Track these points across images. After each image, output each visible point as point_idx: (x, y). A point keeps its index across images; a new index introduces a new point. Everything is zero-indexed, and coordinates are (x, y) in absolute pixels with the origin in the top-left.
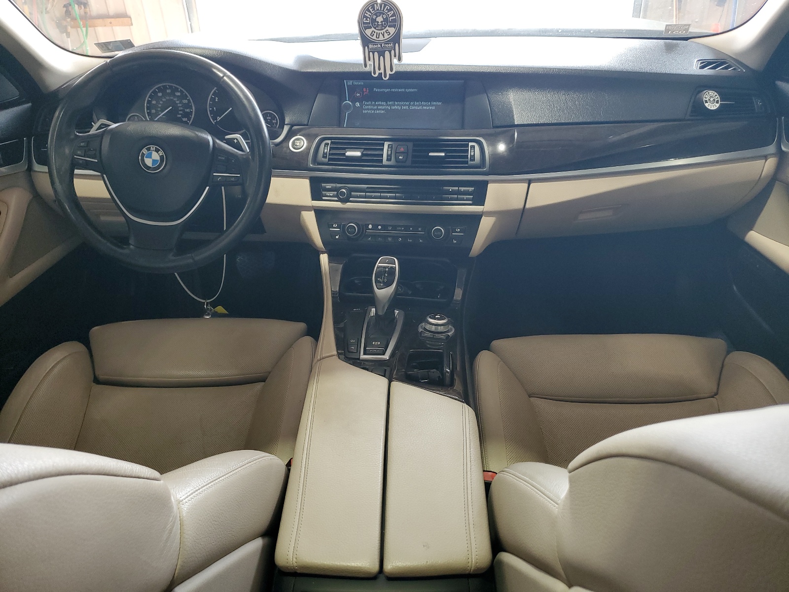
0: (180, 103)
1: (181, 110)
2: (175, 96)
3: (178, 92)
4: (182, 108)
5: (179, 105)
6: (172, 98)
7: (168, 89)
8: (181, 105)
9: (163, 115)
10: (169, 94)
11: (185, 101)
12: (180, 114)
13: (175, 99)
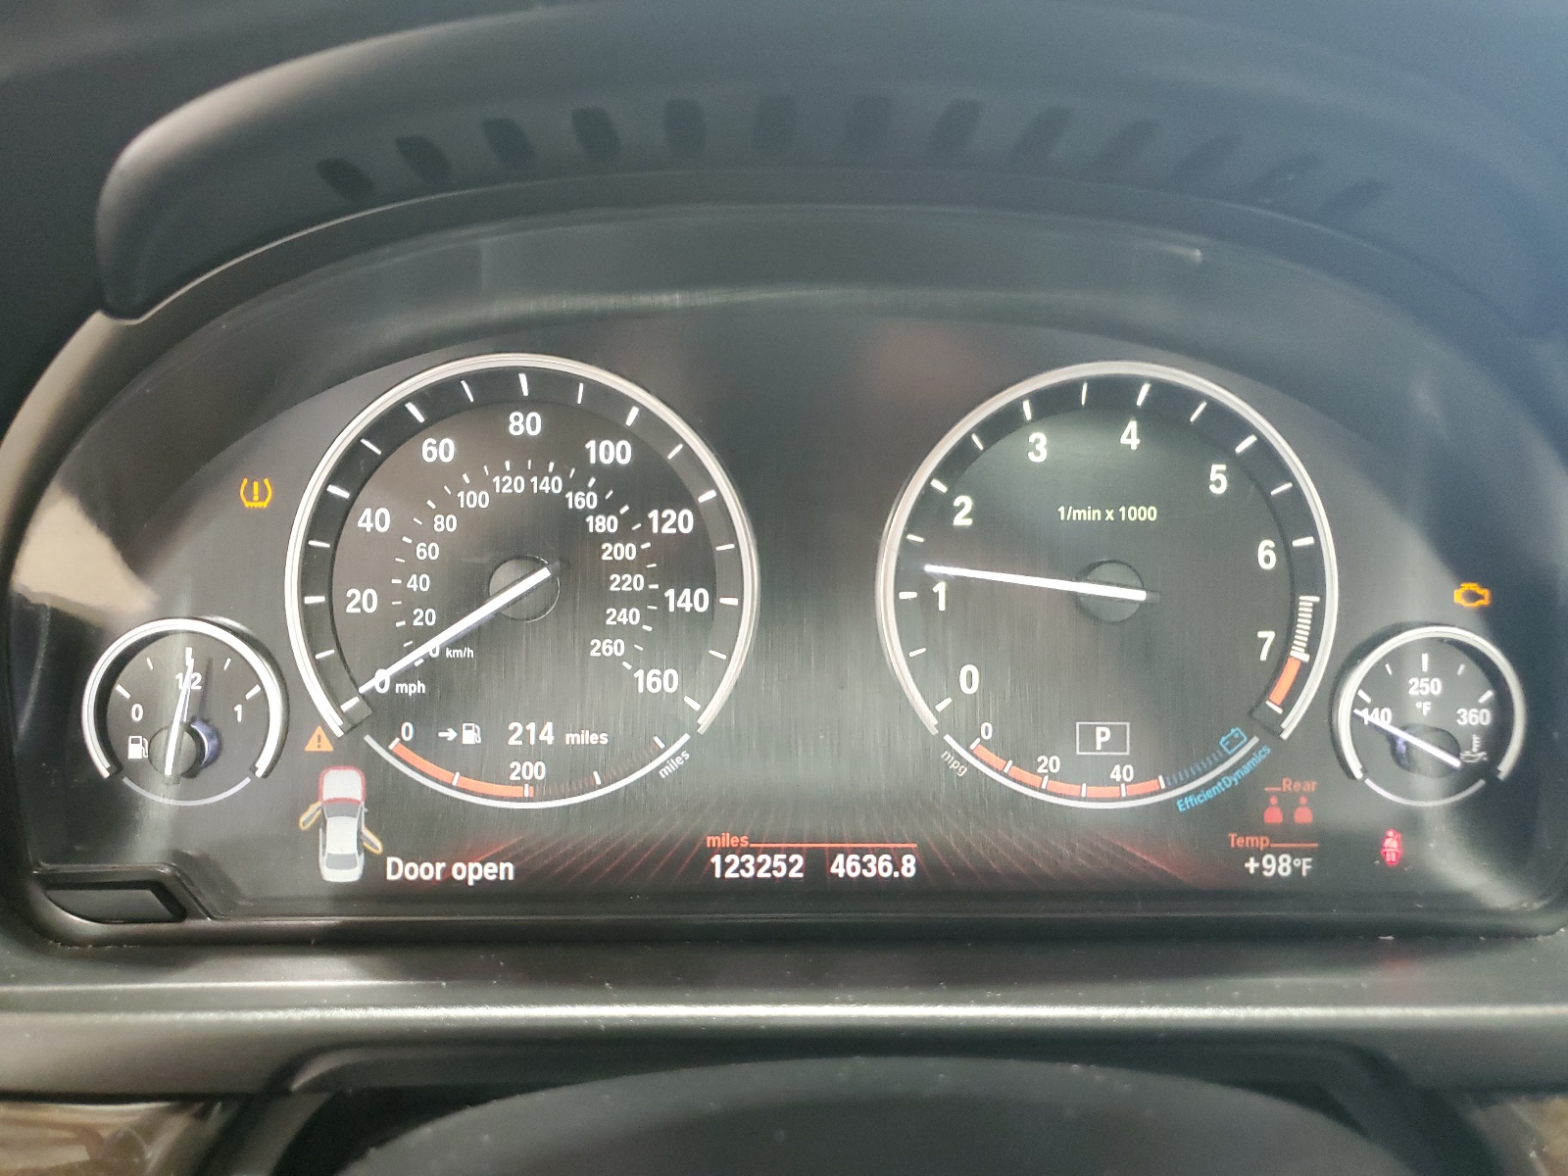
0: (623, 535)
1: (628, 600)
2: (580, 472)
3: (616, 432)
4: (635, 582)
5: (611, 552)
6: (551, 485)
7: (526, 405)
8: (627, 551)
9: (455, 643)
10: (531, 455)
11: (677, 522)
12: (620, 631)
13: (579, 500)
